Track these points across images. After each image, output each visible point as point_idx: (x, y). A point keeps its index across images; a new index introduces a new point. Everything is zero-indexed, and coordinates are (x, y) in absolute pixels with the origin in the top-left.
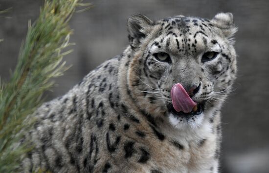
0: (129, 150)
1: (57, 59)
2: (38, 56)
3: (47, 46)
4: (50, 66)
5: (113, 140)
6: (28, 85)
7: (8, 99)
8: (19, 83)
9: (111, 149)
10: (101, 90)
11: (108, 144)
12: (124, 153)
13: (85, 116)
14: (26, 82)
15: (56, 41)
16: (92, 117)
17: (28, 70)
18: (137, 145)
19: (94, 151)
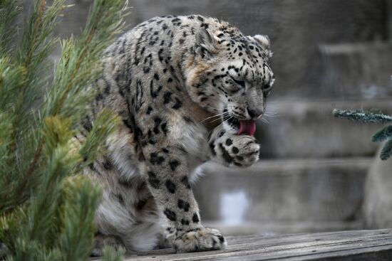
0: (167, 98)
1: (119, 20)
2: (103, 17)
3: (111, 9)
4: (114, 25)
5: (155, 88)
6: (95, 40)
7: (79, 52)
8: (88, 39)
9: (154, 95)
10: (152, 43)
11: (151, 91)
12: (163, 100)
13: (133, 61)
14: (94, 38)
15: (118, 5)
16: (139, 64)
17: (95, 28)
18: (174, 95)
19: (140, 94)
